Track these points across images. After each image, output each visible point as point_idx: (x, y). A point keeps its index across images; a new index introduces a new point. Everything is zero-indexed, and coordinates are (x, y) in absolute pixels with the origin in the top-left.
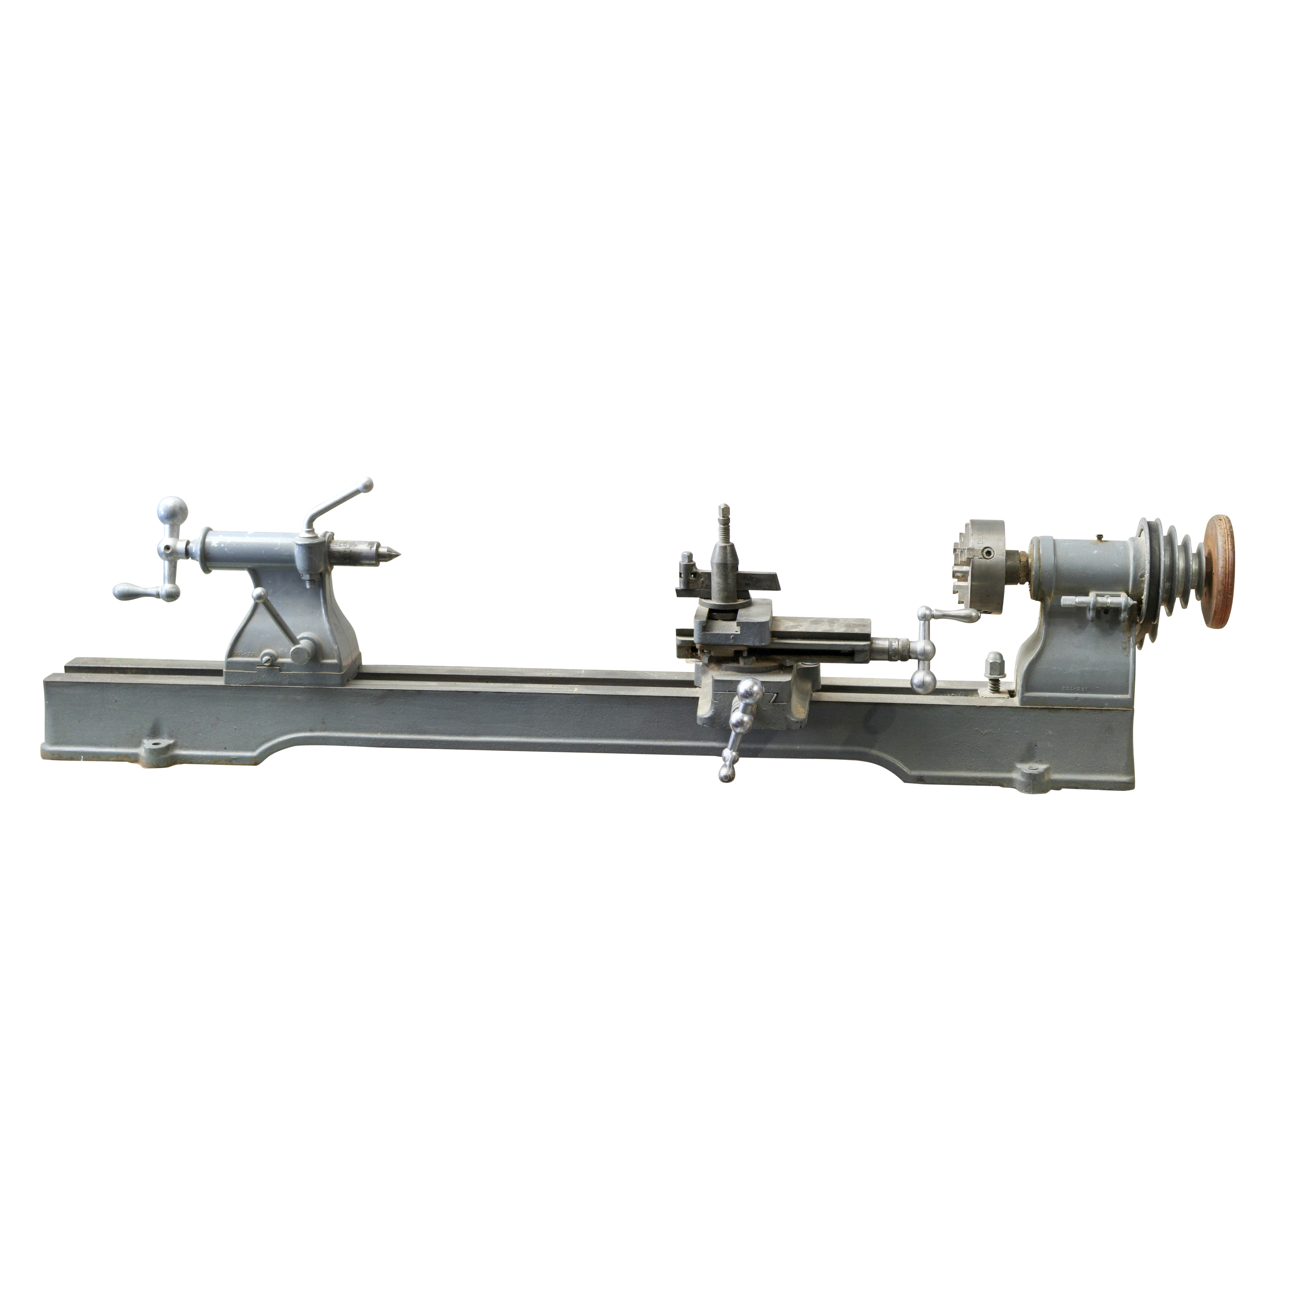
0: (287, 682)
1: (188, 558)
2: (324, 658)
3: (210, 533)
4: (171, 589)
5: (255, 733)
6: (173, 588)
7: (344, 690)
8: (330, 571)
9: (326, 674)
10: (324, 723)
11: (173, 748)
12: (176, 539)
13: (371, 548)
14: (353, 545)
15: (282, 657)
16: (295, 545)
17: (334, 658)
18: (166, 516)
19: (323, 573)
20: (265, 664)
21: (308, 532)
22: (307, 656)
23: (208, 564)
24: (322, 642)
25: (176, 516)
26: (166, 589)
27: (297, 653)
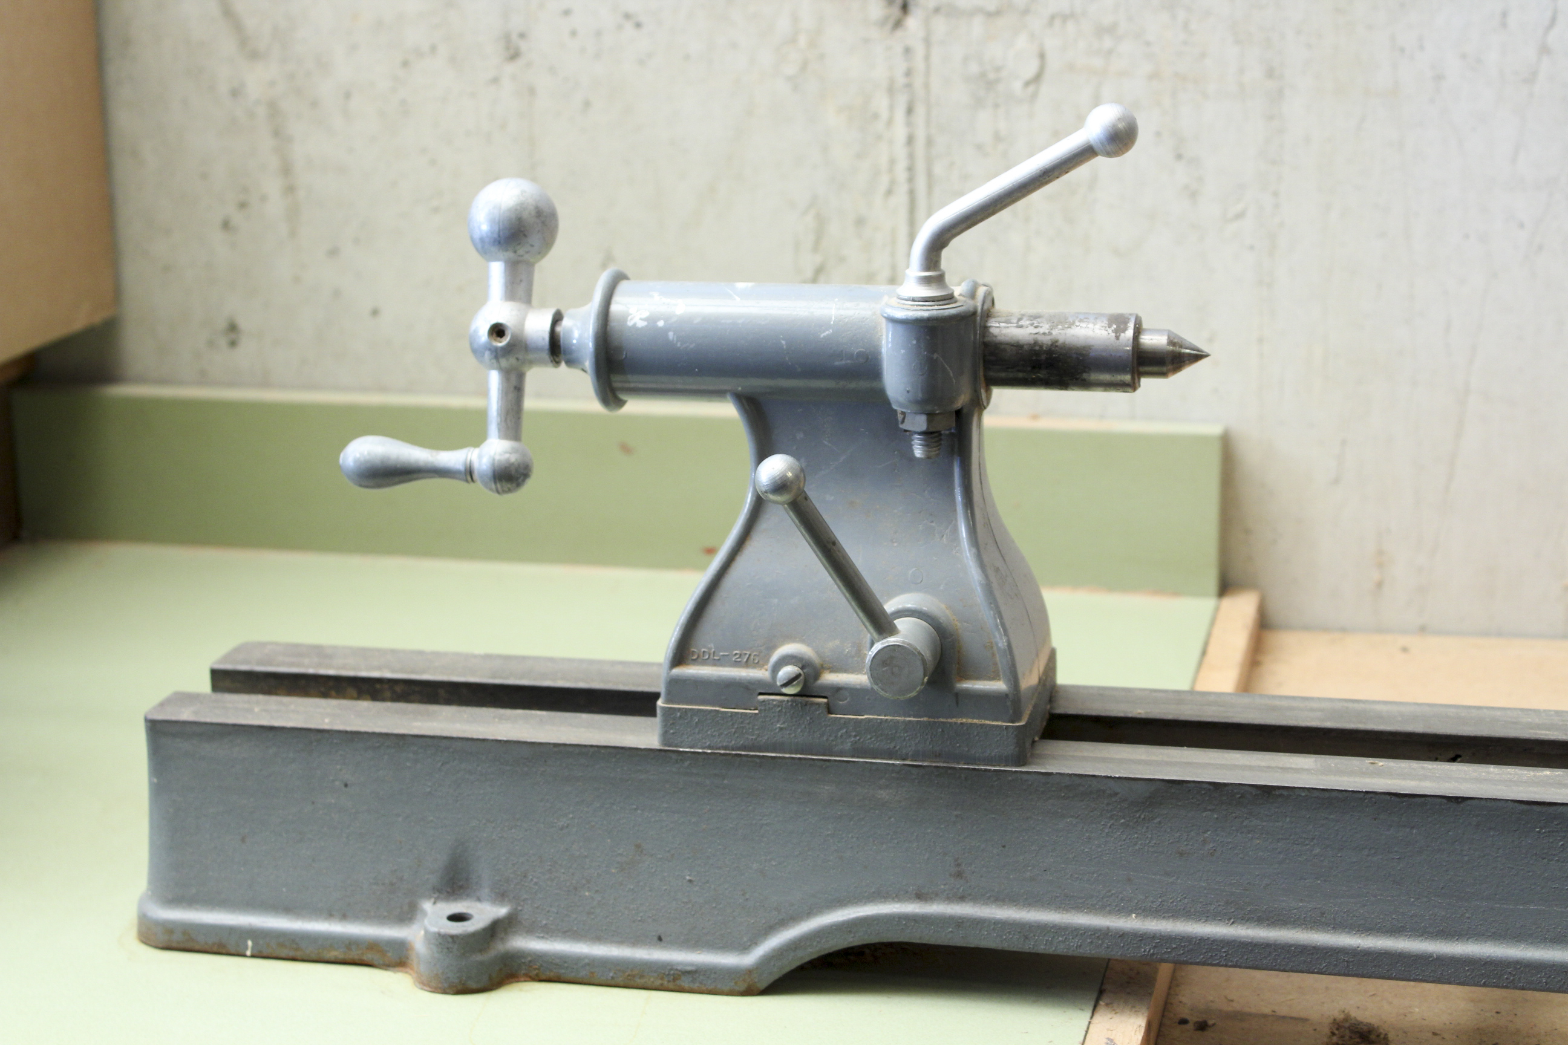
0: (848, 746)
1: (557, 363)
2: (965, 676)
3: (623, 286)
4: (507, 456)
5: (747, 896)
6: (514, 451)
7: (1025, 777)
8: (985, 404)
9: (971, 724)
10: (959, 875)
11: (506, 932)
12: (523, 306)
13: (1118, 332)
14: (1060, 322)
15: (834, 670)
16: (884, 322)
17: (995, 677)
18: (496, 236)
19: (965, 411)
20: (785, 690)
21: (927, 281)
22: (920, 672)
23: (617, 380)
24: (959, 624)
25: (525, 236)
26: (492, 453)
27: (887, 661)
